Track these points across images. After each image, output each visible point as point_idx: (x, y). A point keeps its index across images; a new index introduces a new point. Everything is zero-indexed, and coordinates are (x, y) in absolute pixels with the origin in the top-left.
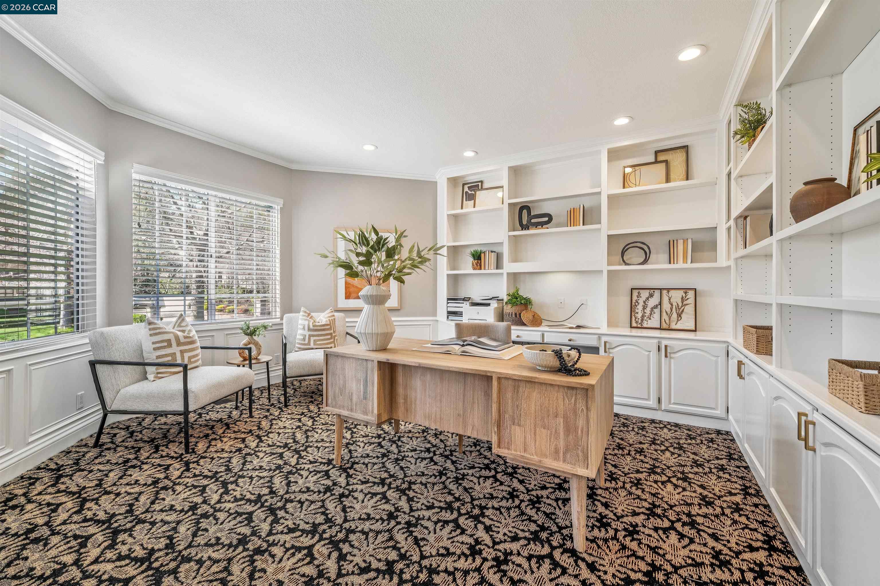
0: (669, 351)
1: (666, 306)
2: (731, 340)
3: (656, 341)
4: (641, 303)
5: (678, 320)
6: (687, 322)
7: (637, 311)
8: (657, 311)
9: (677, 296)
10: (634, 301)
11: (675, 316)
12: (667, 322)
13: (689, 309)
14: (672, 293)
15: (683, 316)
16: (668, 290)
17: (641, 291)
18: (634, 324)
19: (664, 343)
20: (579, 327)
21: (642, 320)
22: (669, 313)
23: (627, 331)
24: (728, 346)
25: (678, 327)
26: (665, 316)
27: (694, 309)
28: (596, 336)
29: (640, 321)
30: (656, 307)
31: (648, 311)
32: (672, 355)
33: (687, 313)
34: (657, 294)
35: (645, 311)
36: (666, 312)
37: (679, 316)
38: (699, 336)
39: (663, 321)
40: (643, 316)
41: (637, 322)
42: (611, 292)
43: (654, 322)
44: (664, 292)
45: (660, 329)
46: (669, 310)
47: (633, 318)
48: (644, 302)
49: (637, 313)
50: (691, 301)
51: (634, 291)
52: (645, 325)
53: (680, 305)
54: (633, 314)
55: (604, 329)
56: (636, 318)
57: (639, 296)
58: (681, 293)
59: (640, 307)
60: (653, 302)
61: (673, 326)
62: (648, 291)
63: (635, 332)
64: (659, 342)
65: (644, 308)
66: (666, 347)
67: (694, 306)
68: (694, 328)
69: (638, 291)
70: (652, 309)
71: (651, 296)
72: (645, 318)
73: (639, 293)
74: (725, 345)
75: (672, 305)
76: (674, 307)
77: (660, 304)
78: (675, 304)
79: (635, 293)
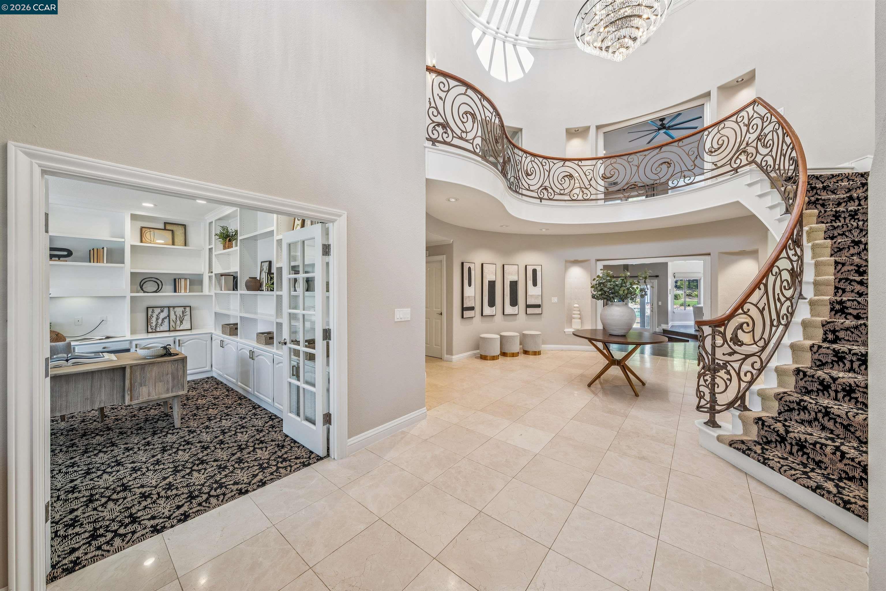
0: (181, 342)
1: (173, 317)
2: (213, 331)
3: (172, 338)
4: (155, 316)
5: (181, 325)
6: (186, 325)
7: (152, 321)
8: (167, 321)
9: (179, 311)
10: (149, 315)
11: (178, 322)
12: (174, 326)
13: (187, 318)
14: (176, 309)
15: (183, 322)
16: (174, 307)
17: (154, 309)
18: (150, 330)
19: (178, 338)
20: (108, 338)
21: (156, 327)
22: (175, 321)
23: (144, 336)
24: (212, 335)
25: (181, 328)
26: (172, 323)
27: (190, 318)
28: (128, 342)
29: (154, 328)
30: (165, 318)
31: (160, 321)
32: (183, 345)
33: (186, 320)
34: (166, 310)
35: (158, 321)
36: (173, 321)
37: (181, 322)
38: (194, 332)
39: (171, 326)
40: (156, 325)
41: (152, 329)
42: (133, 310)
43: (165, 327)
44: (171, 309)
45: (169, 331)
46: (174, 319)
47: (149, 326)
48: (157, 316)
49: (152, 323)
50: (188, 313)
51: (149, 309)
52: (158, 330)
53: (182, 315)
54: (149, 324)
55: (129, 337)
56: (151, 326)
57: (153, 312)
58: (182, 309)
59: (154, 319)
60: (164, 314)
61: (178, 328)
62: (160, 308)
63: (150, 336)
64: (175, 339)
65: (157, 319)
66: (179, 340)
67: (190, 316)
68: (190, 328)
69: (152, 309)
70: (163, 319)
71: (162, 311)
72: (158, 326)
73: (153, 310)
74: (210, 335)
75: (176, 316)
76: (178, 317)
77: (169, 316)
78: (178, 316)
79: (150, 310)
